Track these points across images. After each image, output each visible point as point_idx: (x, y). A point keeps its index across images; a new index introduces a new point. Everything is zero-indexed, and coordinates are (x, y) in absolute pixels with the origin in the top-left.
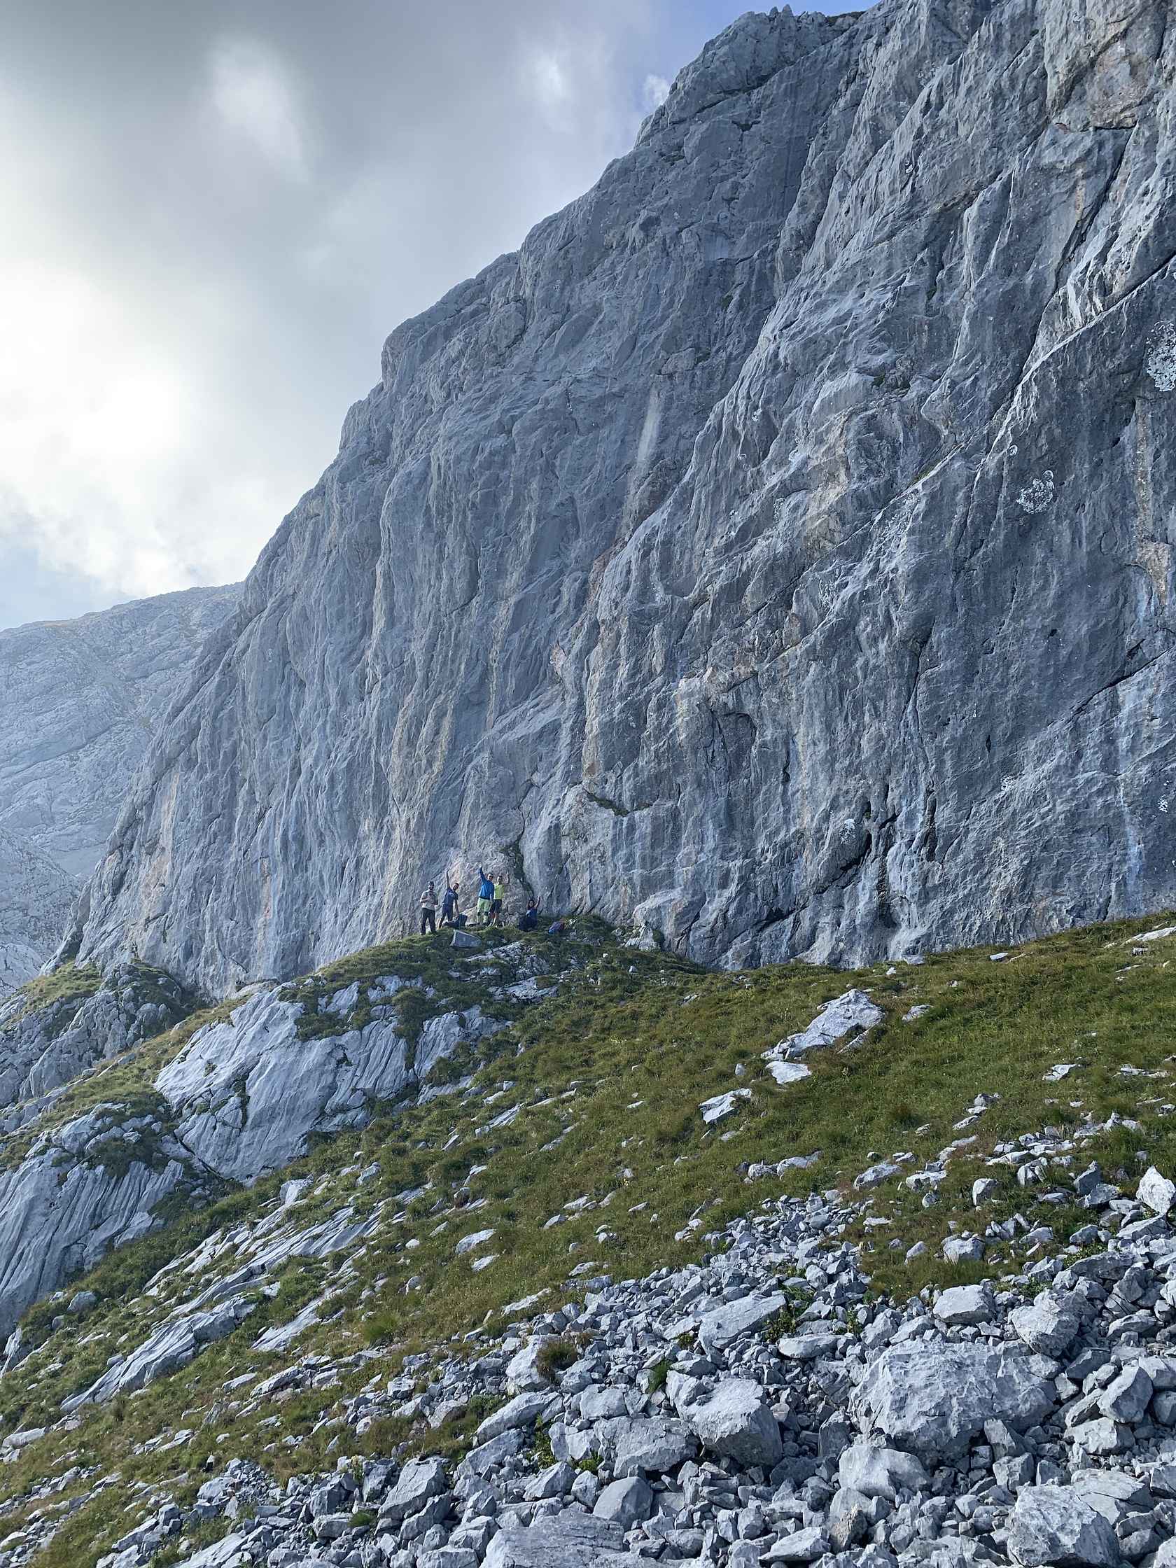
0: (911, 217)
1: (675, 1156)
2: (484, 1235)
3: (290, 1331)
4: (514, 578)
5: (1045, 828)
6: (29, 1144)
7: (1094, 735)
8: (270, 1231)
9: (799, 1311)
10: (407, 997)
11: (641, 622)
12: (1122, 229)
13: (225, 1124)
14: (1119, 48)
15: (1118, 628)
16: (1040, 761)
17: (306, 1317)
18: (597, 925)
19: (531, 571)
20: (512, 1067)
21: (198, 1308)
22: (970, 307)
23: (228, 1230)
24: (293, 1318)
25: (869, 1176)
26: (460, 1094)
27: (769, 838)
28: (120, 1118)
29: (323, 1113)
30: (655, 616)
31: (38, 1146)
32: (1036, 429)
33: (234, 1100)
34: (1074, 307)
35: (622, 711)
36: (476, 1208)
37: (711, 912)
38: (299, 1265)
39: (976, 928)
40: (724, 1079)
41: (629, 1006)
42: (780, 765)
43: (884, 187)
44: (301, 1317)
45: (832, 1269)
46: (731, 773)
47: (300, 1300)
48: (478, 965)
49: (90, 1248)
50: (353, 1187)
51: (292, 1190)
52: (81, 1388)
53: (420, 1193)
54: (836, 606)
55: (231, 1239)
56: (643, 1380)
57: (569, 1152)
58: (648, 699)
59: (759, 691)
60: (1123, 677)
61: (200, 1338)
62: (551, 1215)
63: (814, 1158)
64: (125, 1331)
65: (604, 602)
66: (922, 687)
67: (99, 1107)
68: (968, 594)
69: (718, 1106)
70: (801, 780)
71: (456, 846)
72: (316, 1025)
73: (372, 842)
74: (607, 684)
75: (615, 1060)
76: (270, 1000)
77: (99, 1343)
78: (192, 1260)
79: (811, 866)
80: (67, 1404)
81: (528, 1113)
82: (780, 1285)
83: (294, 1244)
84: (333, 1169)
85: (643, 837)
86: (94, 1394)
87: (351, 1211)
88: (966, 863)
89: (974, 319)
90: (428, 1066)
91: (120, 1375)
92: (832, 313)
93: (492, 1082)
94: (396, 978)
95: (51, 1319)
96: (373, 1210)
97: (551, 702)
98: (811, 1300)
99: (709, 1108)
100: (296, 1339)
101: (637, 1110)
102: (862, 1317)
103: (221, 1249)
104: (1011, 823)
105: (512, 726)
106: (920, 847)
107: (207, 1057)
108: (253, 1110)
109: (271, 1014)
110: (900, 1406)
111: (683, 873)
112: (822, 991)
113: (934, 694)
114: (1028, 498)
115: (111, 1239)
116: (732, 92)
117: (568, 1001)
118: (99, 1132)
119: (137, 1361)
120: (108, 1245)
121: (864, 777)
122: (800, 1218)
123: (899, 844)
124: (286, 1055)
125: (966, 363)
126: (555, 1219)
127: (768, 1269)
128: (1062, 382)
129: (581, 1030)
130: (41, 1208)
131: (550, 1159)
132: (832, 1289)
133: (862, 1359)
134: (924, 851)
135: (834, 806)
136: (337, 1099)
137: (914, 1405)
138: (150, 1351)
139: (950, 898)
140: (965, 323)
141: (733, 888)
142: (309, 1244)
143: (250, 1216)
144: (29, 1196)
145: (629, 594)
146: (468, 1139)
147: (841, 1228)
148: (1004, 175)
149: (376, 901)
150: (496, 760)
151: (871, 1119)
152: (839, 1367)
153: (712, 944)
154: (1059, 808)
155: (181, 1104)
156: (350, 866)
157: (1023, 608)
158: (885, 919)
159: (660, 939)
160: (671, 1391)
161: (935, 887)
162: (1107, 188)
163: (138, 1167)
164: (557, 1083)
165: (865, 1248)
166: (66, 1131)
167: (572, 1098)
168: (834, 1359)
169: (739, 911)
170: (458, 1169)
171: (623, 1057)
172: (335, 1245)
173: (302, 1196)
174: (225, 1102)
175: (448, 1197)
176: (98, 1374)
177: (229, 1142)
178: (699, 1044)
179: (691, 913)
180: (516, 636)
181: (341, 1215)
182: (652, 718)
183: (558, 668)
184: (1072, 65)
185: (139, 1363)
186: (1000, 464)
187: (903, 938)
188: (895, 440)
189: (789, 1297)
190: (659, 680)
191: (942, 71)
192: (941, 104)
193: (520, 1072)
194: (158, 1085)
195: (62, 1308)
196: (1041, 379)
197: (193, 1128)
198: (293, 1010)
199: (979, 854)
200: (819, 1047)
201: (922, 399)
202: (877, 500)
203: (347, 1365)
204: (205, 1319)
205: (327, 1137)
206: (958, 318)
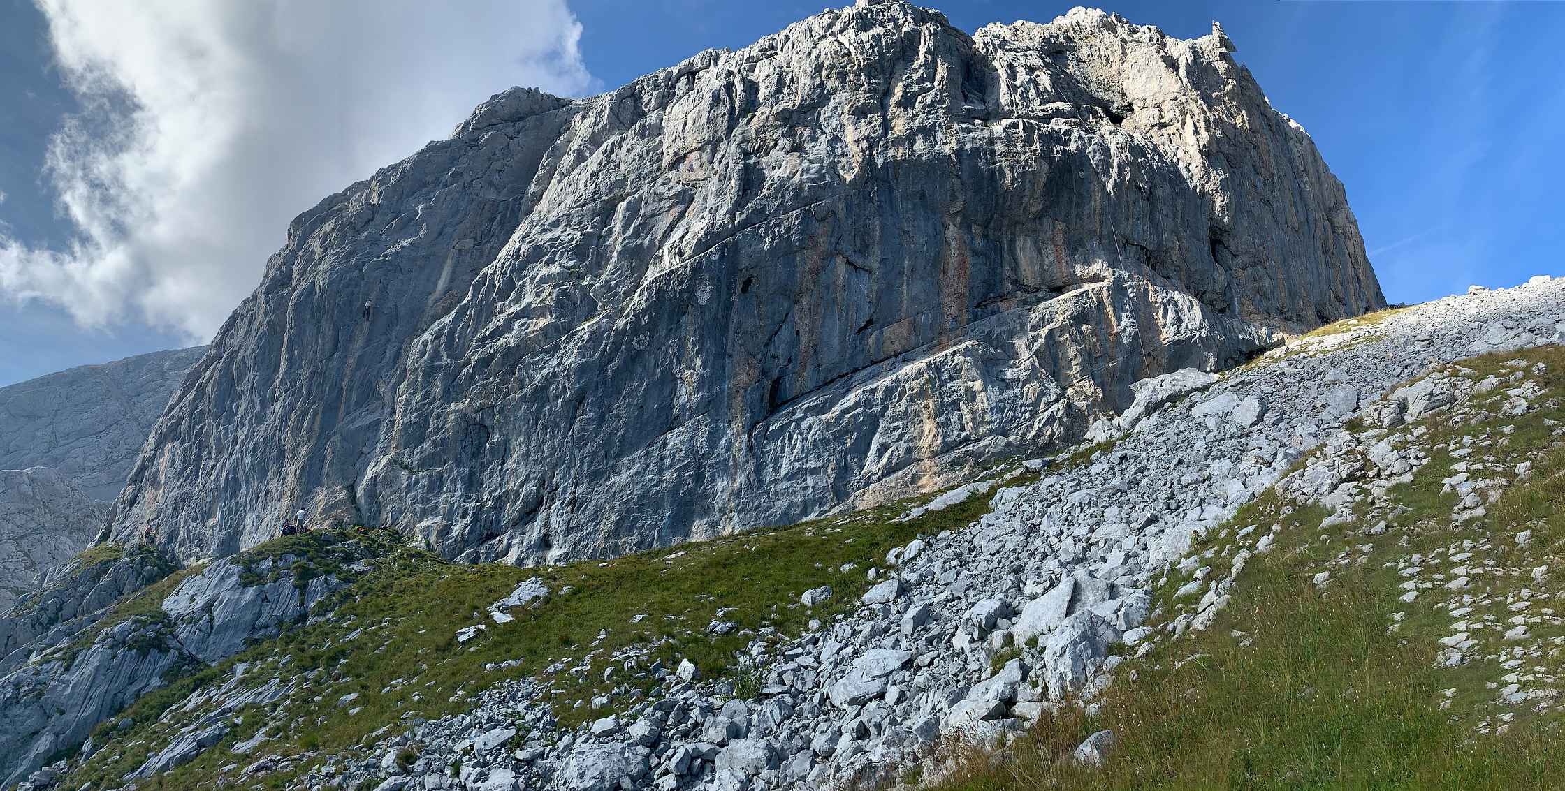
0: (593, 200)
1: (444, 658)
2: (353, 696)
3: (251, 744)
4: (360, 343)
5: (627, 502)
6: (96, 635)
7: (655, 458)
8: (230, 690)
9: (523, 737)
10: (300, 566)
11: (431, 371)
12: (691, 230)
13: (200, 630)
14: (697, 154)
15: (671, 406)
16: (629, 468)
17: (260, 737)
18: (395, 534)
19: (368, 341)
20: (354, 609)
21: (197, 729)
22: (618, 248)
23: (205, 689)
24: (252, 737)
25: (551, 669)
26: (327, 621)
27: (491, 493)
28: (144, 624)
29: (254, 627)
30: (439, 369)
31: (102, 636)
32: (645, 311)
33: (206, 617)
34: (666, 258)
35: (416, 417)
36: (345, 682)
37: (456, 530)
38: (252, 708)
39: (590, 551)
40: (467, 621)
41: (413, 580)
42: (501, 455)
43: (582, 182)
44: (257, 736)
45: (539, 715)
46: (474, 455)
47: (255, 727)
48: (334, 552)
49: (128, 695)
50: (276, 668)
51: (240, 669)
52: (133, 770)
53: (316, 672)
54: (539, 377)
55: (208, 693)
56: (448, 771)
57: (389, 654)
58: (432, 412)
59: (494, 415)
60: (671, 429)
61: (201, 745)
62: (384, 687)
63: (520, 662)
64: (154, 740)
65: (410, 360)
66: (577, 424)
67: (134, 617)
68: (604, 383)
69: (467, 633)
70: (510, 464)
71: (322, 486)
72: (251, 579)
73: (275, 481)
74: (408, 402)
75: (409, 608)
76: (225, 564)
77: (139, 745)
78: (185, 705)
79: (511, 511)
80: (126, 778)
81: (366, 633)
82: (512, 724)
83: (247, 697)
84: (262, 658)
85: (423, 487)
86: (142, 772)
87: (278, 680)
88: (589, 516)
89: (619, 254)
90: (312, 604)
91: (156, 762)
92: (549, 235)
93: (345, 616)
94: (292, 555)
95: (108, 733)
96: (290, 681)
97: (376, 409)
98: (530, 731)
99: (461, 634)
100: (255, 748)
101: (424, 634)
102: (556, 736)
103: (202, 699)
104: (613, 497)
105: (352, 421)
106: (568, 505)
107: (190, 593)
108: (217, 623)
109: (226, 571)
110: (581, 776)
111: (443, 508)
112: (516, 578)
113: (583, 429)
114: (637, 343)
115: (139, 691)
116: (505, 121)
117: (380, 574)
118: (134, 631)
119: (165, 756)
120: (137, 695)
121: (543, 466)
122: (518, 691)
123: (557, 503)
124: (234, 594)
125: (613, 274)
126: (388, 689)
127: (505, 715)
128: (658, 292)
129: (388, 590)
130: (103, 671)
131: (379, 657)
132: (541, 725)
133: (558, 758)
134: (570, 508)
135: (527, 480)
136: (262, 620)
137: (589, 774)
138: (172, 750)
139: (579, 534)
140: (615, 255)
141: (469, 518)
142: (255, 698)
143: (216, 682)
144: (96, 664)
145: (426, 357)
146: (335, 644)
147: (540, 695)
148: (640, 192)
149: (276, 514)
150: (344, 439)
151: (549, 642)
152: (547, 763)
153: (454, 549)
154: (635, 492)
155: (177, 618)
156: (262, 494)
157: (629, 394)
158: (545, 543)
159: (428, 544)
160: (463, 777)
161: (573, 528)
162: (686, 211)
163: (154, 652)
164: (378, 618)
165: (553, 705)
166: (116, 629)
167: (386, 627)
168: (543, 759)
169: (470, 532)
170: (333, 660)
171: (413, 606)
172: (271, 698)
173: (246, 671)
174: (201, 619)
175: (329, 674)
176: (142, 762)
177: (203, 641)
178: (451, 602)
179: (445, 531)
180: (358, 374)
181: (272, 682)
182: (433, 423)
183: (381, 392)
184: (676, 154)
185: (167, 757)
186: (626, 324)
187: (554, 553)
188: (575, 303)
189: (518, 730)
190: (438, 403)
191: (614, 138)
192: (612, 152)
193: (359, 611)
194: (164, 608)
195: (114, 727)
196: (649, 289)
197: (183, 632)
198: (238, 569)
199: (596, 512)
200: (517, 606)
201: (591, 286)
202: (564, 329)
203: (295, 759)
204: (202, 734)
205: (256, 641)
206: (612, 252)
